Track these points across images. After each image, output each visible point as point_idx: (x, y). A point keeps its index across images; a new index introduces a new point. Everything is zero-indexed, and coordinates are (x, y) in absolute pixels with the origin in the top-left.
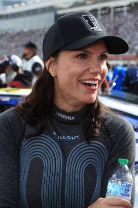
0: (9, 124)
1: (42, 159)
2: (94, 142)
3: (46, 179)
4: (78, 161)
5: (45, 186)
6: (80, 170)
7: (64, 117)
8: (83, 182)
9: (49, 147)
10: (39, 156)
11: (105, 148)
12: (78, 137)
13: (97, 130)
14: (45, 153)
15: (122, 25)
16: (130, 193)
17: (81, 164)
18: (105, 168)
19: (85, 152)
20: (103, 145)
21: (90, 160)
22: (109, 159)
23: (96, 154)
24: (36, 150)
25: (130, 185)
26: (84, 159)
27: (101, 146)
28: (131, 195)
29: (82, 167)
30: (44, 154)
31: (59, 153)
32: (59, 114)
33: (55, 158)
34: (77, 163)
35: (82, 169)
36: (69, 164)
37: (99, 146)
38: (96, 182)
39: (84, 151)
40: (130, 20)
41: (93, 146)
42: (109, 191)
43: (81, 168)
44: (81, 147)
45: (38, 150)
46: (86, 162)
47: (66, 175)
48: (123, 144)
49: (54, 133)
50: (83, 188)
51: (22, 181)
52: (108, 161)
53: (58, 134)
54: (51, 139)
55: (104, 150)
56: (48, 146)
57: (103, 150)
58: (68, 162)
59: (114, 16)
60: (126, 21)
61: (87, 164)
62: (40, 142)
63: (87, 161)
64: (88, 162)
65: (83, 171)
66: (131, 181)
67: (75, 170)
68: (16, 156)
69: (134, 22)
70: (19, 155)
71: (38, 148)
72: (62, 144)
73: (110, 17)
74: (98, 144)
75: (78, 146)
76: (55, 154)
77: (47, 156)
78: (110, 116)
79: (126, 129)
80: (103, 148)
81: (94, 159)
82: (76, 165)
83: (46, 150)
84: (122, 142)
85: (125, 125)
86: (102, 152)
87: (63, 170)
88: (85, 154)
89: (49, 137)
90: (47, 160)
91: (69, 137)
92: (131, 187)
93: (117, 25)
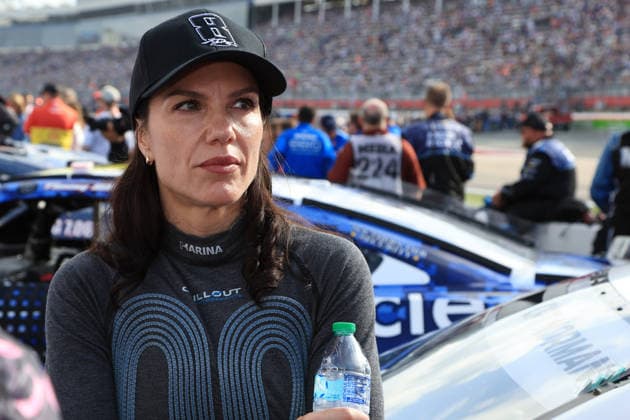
0: (81, 283)
1: (163, 348)
2: (275, 297)
3: (176, 393)
4: (243, 345)
5: (177, 408)
6: (251, 363)
7: (198, 250)
8: (262, 389)
9: (175, 320)
10: (156, 344)
11: (303, 309)
12: (237, 290)
13: (276, 273)
14: (166, 334)
15: (397, 31)
16: (366, 395)
17: (250, 350)
18: (309, 354)
19: (258, 322)
20: (297, 303)
21: (272, 339)
22: (315, 333)
23: (283, 325)
24: (147, 331)
25: (366, 378)
26: (257, 338)
27: (293, 305)
28: (369, 402)
29: (255, 357)
30: (166, 338)
31: (199, 331)
32: (186, 245)
33: (190, 343)
34: (241, 349)
35: (254, 362)
36: (223, 354)
37: (287, 306)
38: (292, 387)
39: (254, 320)
40: (418, 21)
41: (275, 308)
42: (319, 395)
43: (251, 359)
44: (246, 313)
45: (151, 330)
46: (261, 345)
47: (221, 378)
48: (341, 293)
49: (184, 289)
50: (265, 403)
51: (124, 404)
52: (313, 338)
53: (193, 291)
54: (177, 302)
55: (302, 313)
56: (172, 318)
57: (298, 314)
58: (220, 348)
59: (381, 11)
60: (407, 23)
61: (264, 350)
62: (152, 312)
63: (265, 341)
64: (267, 344)
65: (257, 366)
66: (366, 370)
67: (239, 364)
68: (105, 353)
69: (425, 25)
70: (110, 348)
71: (151, 326)
72: (202, 310)
73: (371, 14)
74: (285, 302)
75: (240, 310)
76: (191, 334)
77: (172, 340)
78: (306, 236)
79: (344, 259)
80: (299, 310)
81: (281, 337)
82: (240, 354)
83: (168, 328)
84: (339, 291)
85: (342, 251)
86: (297, 318)
87: (211, 366)
88: (258, 326)
89: (172, 299)
90: (173, 348)
91: (216, 294)
92: (368, 383)
93: (386, 30)
